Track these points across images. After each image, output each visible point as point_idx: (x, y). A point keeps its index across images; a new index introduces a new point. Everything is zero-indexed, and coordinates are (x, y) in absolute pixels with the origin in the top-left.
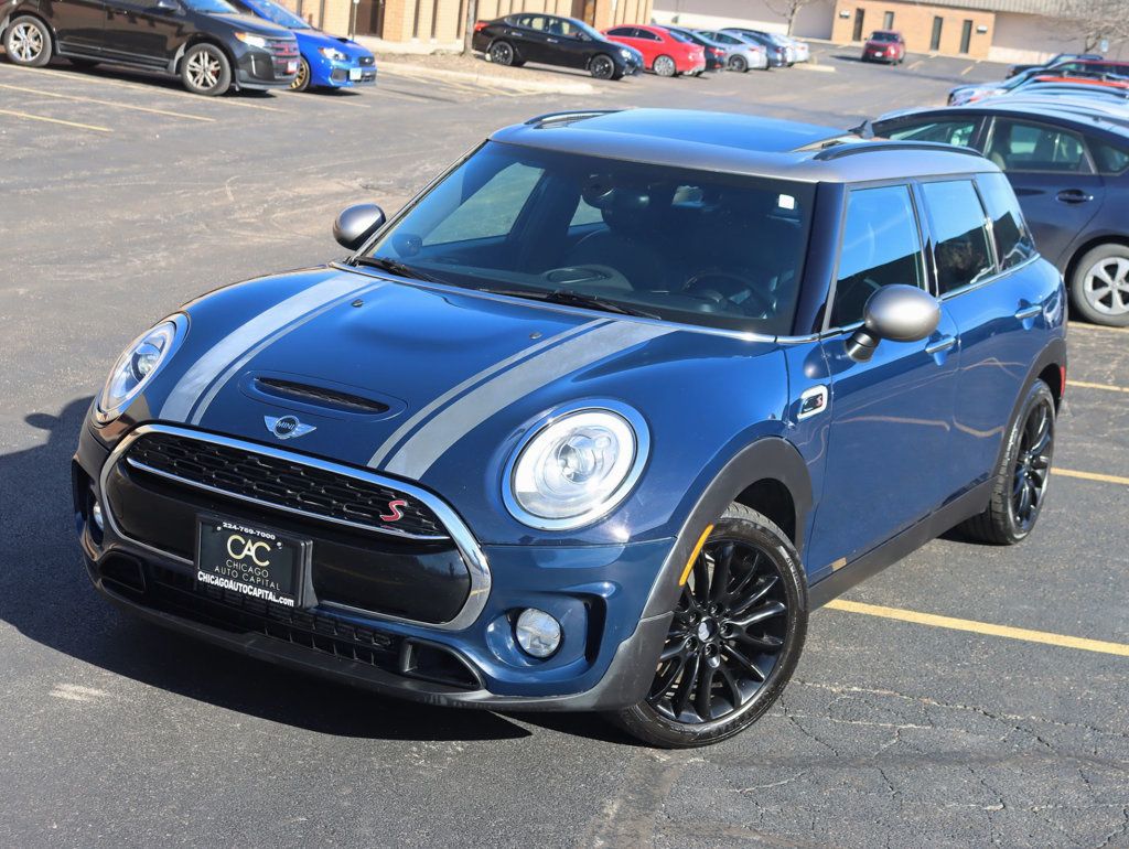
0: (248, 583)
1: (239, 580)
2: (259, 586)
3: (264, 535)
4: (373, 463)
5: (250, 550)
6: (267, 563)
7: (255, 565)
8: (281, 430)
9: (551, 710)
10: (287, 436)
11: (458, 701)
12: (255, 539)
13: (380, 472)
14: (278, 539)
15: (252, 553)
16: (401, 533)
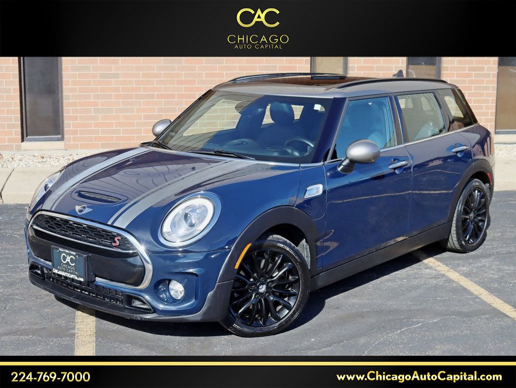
0: (68, 273)
1: (65, 271)
2: (72, 273)
3: (72, 253)
4: (109, 223)
5: (68, 259)
6: (74, 264)
7: (70, 265)
8: (81, 211)
9: (183, 321)
10: (82, 213)
11: (144, 318)
12: (70, 255)
13: (111, 226)
14: (77, 254)
15: (69, 261)
16: (119, 250)
